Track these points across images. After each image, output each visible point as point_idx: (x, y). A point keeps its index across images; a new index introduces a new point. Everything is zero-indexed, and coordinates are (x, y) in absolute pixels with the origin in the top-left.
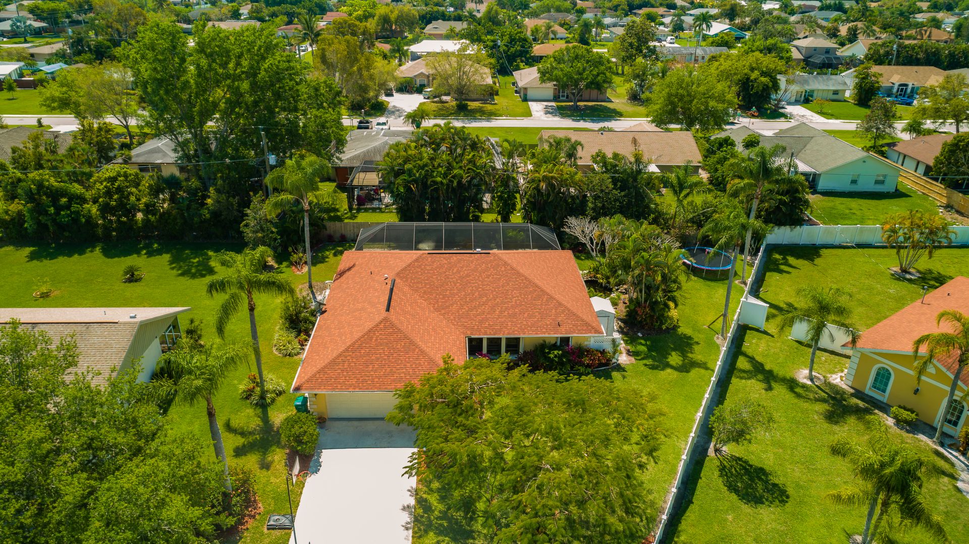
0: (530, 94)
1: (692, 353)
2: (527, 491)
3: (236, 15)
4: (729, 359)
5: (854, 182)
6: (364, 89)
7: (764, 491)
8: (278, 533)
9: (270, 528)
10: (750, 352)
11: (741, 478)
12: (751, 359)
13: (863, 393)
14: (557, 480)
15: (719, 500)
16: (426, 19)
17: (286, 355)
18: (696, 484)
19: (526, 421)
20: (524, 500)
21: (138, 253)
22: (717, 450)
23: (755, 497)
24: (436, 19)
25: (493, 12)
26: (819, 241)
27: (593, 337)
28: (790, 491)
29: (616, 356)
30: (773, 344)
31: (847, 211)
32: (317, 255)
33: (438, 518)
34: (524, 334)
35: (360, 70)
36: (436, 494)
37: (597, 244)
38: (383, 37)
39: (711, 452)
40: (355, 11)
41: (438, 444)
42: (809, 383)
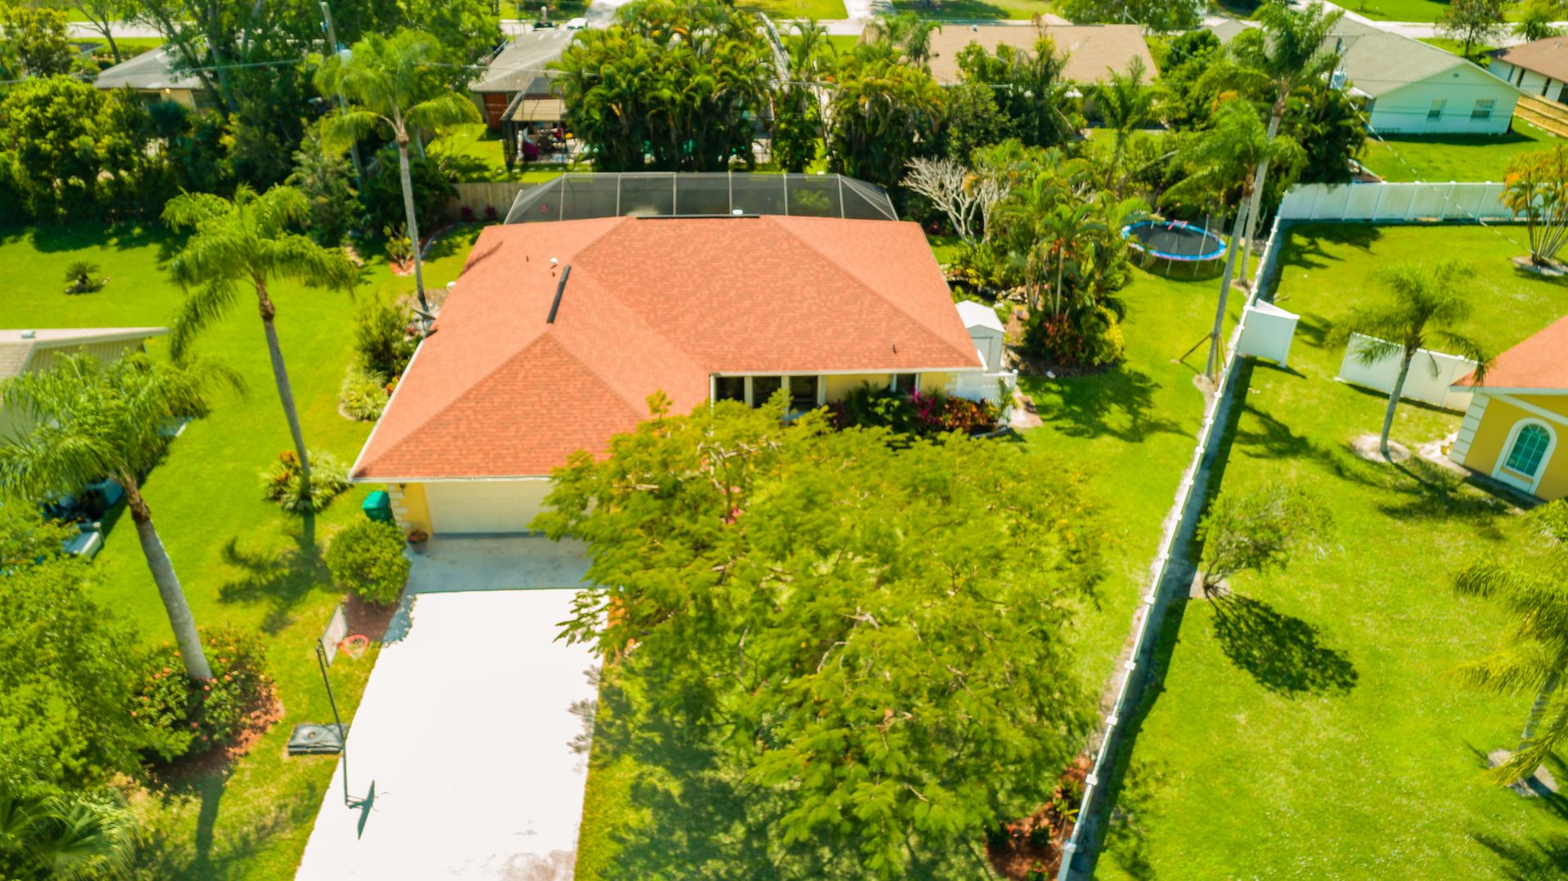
1: (1149, 407)
2: (823, 668)
4: (1223, 418)
5: (1434, 115)
7: (1306, 665)
8: (310, 761)
9: (297, 751)
10: (1261, 405)
11: (1260, 640)
12: (1264, 418)
13: (1488, 478)
14: (888, 646)
15: (1216, 684)
17: (362, 418)
18: (1169, 653)
19: (820, 522)
20: (814, 690)
21: (102, 242)
22: (1208, 587)
23: (1290, 677)
26: (1376, 214)
27: (963, 374)
28: (1358, 664)
29: (1006, 412)
30: (1305, 391)
31: (1425, 165)
32: (440, 243)
33: (644, 727)
34: (826, 368)
36: (641, 680)
37: (968, 211)
39: (1196, 590)
41: (628, 573)
42: (1382, 459)
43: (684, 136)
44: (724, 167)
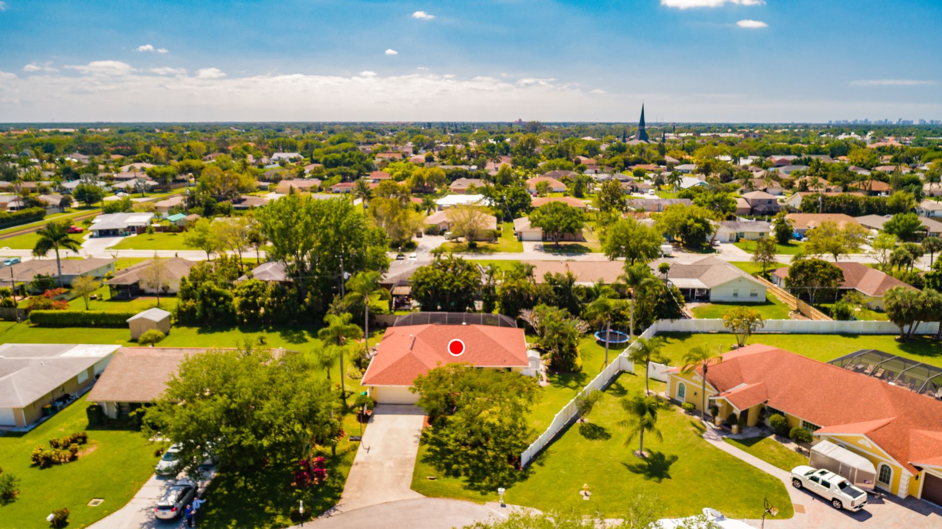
0: (524, 236)
1: (584, 381)
3: (301, 175)
4: (607, 384)
5: (735, 295)
6: (401, 233)
7: (599, 435)
8: (354, 442)
9: (351, 440)
10: (620, 382)
11: (590, 430)
12: (619, 385)
13: (674, 399)
15: (574, 438)
16: (453, 177)
17: (354, 378)
18: (565, 432)
22: (582, 421)
23: (594, 437)
24: (459, 177)
25: (506, 172)
26: (693, 330)
27: (525, 369)
28: (612, 435)
29: (538, 381)
30: (635, 379)
32: (371, 333)
33: (431, 439)
34: (486, 365)
35: (399, 220)
38: (418, 192)
39: (578, 421)
40: (396, 171)
42: (647, 395)
43: (451, 301)
44: (465, 311)
